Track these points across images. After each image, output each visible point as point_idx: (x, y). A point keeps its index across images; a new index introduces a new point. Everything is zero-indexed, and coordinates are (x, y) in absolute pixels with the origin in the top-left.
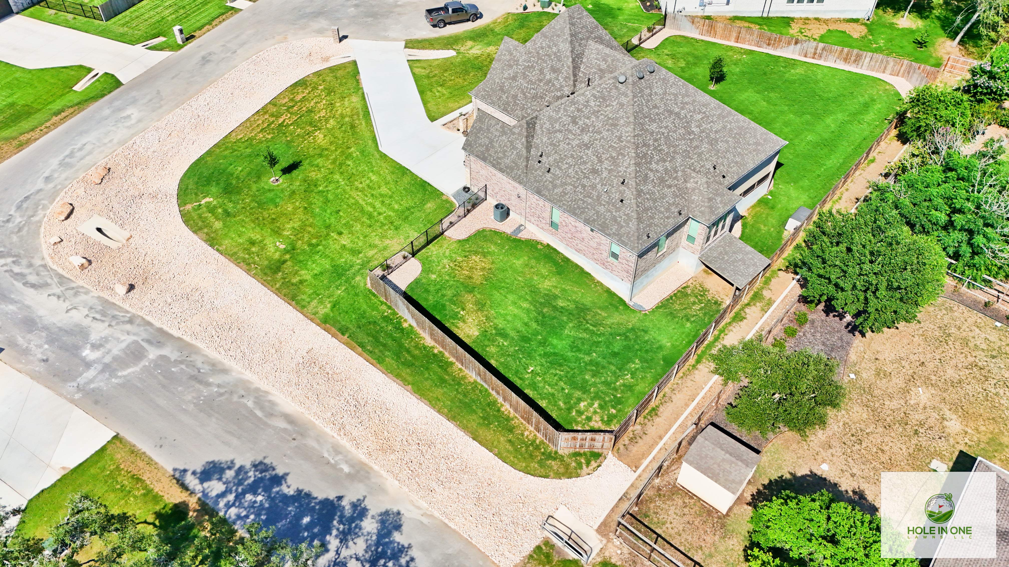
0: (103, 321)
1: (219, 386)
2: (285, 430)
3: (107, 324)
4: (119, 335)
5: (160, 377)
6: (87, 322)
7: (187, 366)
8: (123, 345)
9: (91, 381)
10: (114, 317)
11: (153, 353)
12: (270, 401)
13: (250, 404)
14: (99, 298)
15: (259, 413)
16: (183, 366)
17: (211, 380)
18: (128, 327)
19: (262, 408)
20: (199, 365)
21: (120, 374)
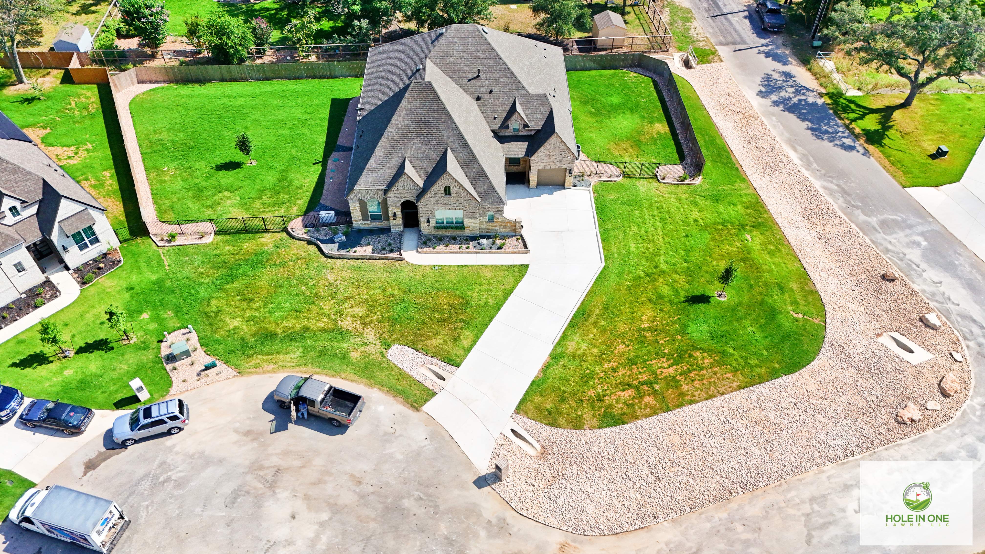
0: (910, 260)
1: (832, 182)
2: (799, 145)
3: (907, 257)
4: (897, 243)
5: (870, 203)
6: (923, 266)
7: (850, 202)
8: (894, 236)
9: (920, 224)
10: (901, 260)
11: (873, 221)
12: (802, 161)
13: (815, 165)
14: (913, 282)
15: (811, 159)
16: (853, 203)
17: (836, 187)
18: (890, 247)
19: (808, 160)
20: (841, 199)
21: (900, 218)
